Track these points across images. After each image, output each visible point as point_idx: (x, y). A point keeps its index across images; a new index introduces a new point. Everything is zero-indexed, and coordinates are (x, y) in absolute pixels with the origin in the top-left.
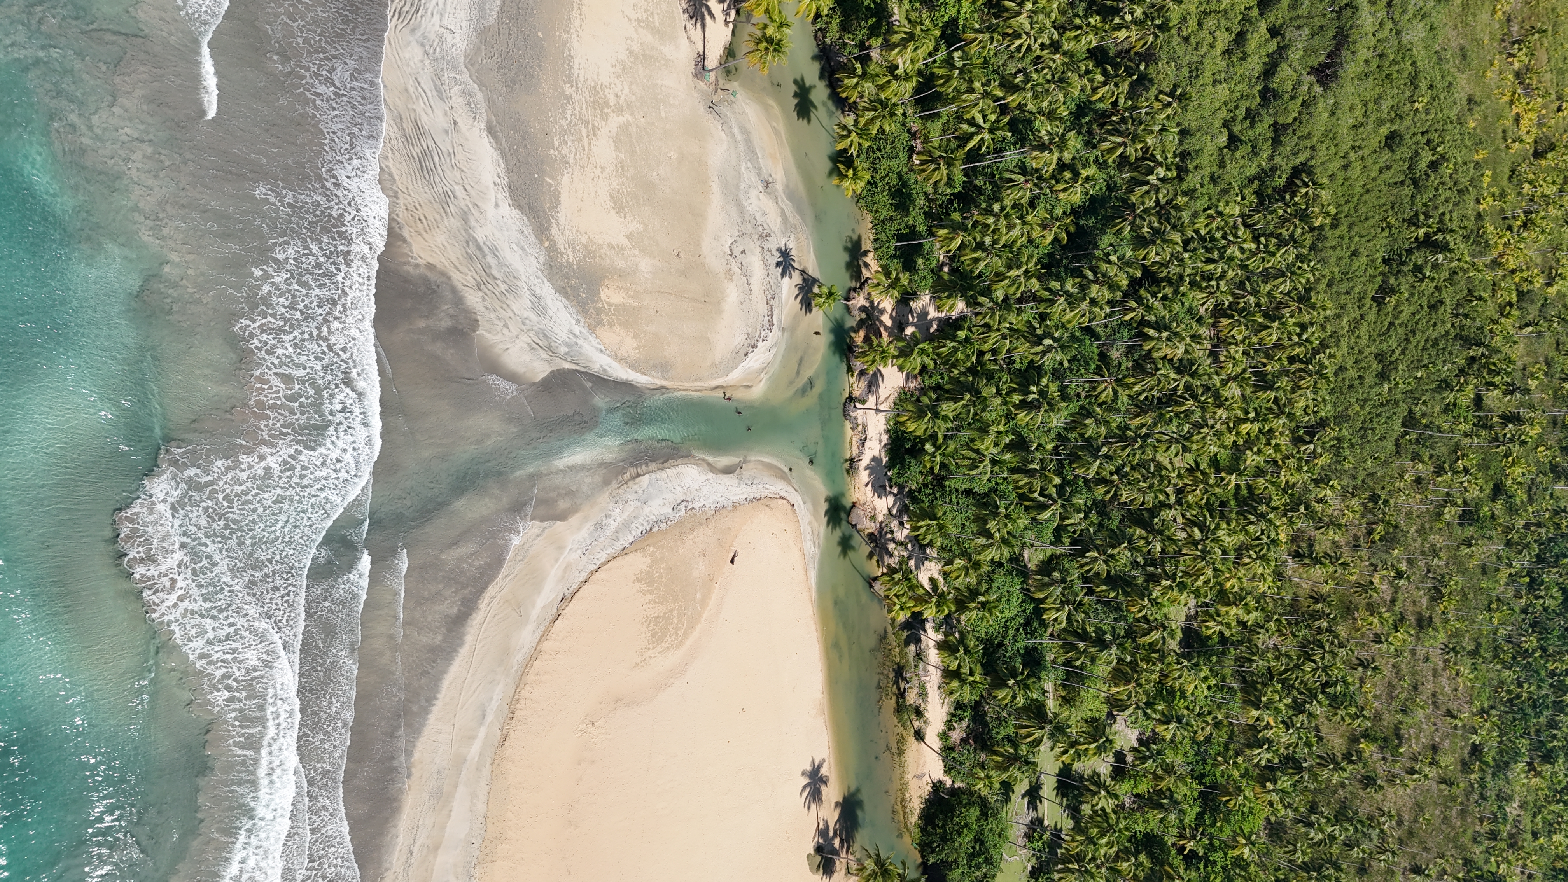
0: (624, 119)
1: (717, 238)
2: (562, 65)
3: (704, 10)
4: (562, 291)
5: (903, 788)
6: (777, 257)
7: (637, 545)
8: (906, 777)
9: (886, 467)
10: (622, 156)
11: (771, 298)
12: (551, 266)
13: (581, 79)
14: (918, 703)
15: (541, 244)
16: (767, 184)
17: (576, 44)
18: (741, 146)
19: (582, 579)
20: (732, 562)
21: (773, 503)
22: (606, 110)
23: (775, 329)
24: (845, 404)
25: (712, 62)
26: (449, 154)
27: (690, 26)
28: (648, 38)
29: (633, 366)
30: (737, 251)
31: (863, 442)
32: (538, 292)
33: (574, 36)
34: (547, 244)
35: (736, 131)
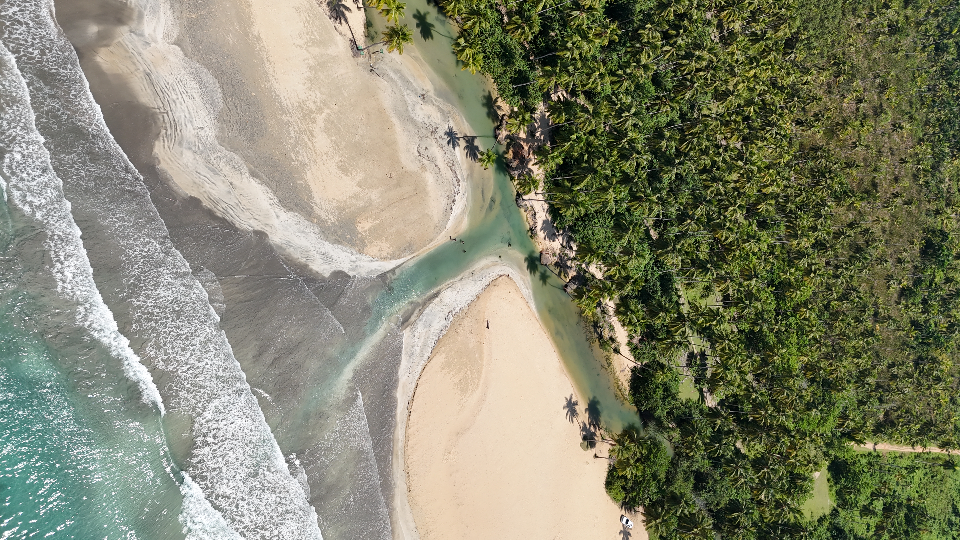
0: (325, 114)
1: (408, 151)
2: (275, 104)
3: (342, 9)
4: (336, 242)
5: (617, 380)
6: (446, 139)
7: (435, 351)
8: (616, 376)
9: (551, 222)
10: (334, 138)
11: (452, 166)
12: (323, 232)
13: (290, 105)
14: (610, 335)
15: (313, 223)
16: (423, 97)
17: (276, 86)
18: (399, 83)
19: (414, 387)
20: (488, 327)
21: (497, 282)
22: (313, 116)
23: (461, 183)
24: (516, 200)
25: (361, 41)
26: (237, 205)
27: (338, 25)
28: (316, 50)
29: (393, 257)
30: (422, 151)
31: (534, 215)
32: (323, 251)
33: (273, 81)
34: (315, 221)
35: (392, 75)
